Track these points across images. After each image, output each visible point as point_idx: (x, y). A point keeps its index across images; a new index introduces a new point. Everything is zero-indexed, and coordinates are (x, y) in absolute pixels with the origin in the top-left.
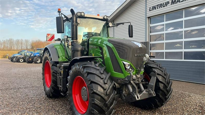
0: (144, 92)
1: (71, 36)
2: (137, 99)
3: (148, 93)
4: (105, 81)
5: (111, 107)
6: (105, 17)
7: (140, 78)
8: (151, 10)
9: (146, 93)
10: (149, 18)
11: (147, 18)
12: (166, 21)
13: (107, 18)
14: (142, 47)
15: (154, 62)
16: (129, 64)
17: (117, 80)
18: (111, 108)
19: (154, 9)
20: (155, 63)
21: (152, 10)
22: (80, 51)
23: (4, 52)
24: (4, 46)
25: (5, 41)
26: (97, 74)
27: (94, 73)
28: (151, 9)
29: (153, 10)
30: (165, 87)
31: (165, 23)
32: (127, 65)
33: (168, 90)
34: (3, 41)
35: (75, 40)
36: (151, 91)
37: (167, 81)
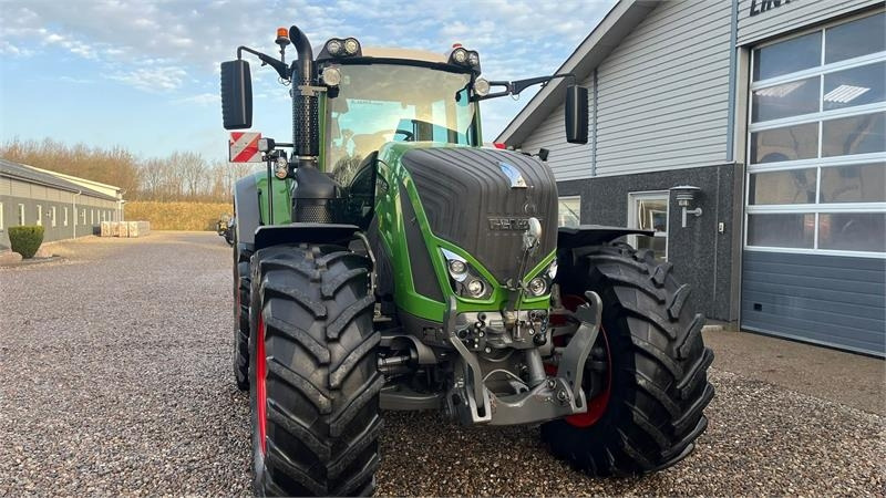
0: (541, 391)
1: (291, 142)
2: (477, 419)
3: (554, 397)
4: (328, 331)
5: (353, 443)
6: (460, 56)
7: (522, 326)
8: (757, 12)
9: (546, 395)
10: (748, 48)
11: (739, 49)
12: (826, 63)
13: (467, 61)
14: (524, 185)
15: (636, 259)
16: (465, 261)
17: (424, 329)
18: (350, 446)
19: (773, 5)
20: (637, 264)
21: (763, 10)
22: (324, 202)
23: (214, 206)
24: (219, 184)
25: (219, 163)
26: (302, 301)
27: (287, 293)
28: (758, 8)
29: (769, 8)
30: (665, 376)
31: (823, 69)
32: (458, 267)
33: (680, 390)
34: (214, 164)
35: (309, 158)
36: (565, 390)
37: (678, 349)
